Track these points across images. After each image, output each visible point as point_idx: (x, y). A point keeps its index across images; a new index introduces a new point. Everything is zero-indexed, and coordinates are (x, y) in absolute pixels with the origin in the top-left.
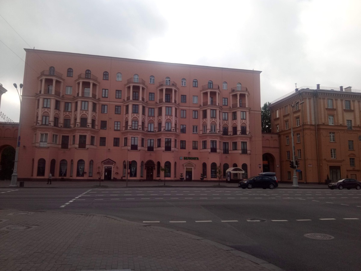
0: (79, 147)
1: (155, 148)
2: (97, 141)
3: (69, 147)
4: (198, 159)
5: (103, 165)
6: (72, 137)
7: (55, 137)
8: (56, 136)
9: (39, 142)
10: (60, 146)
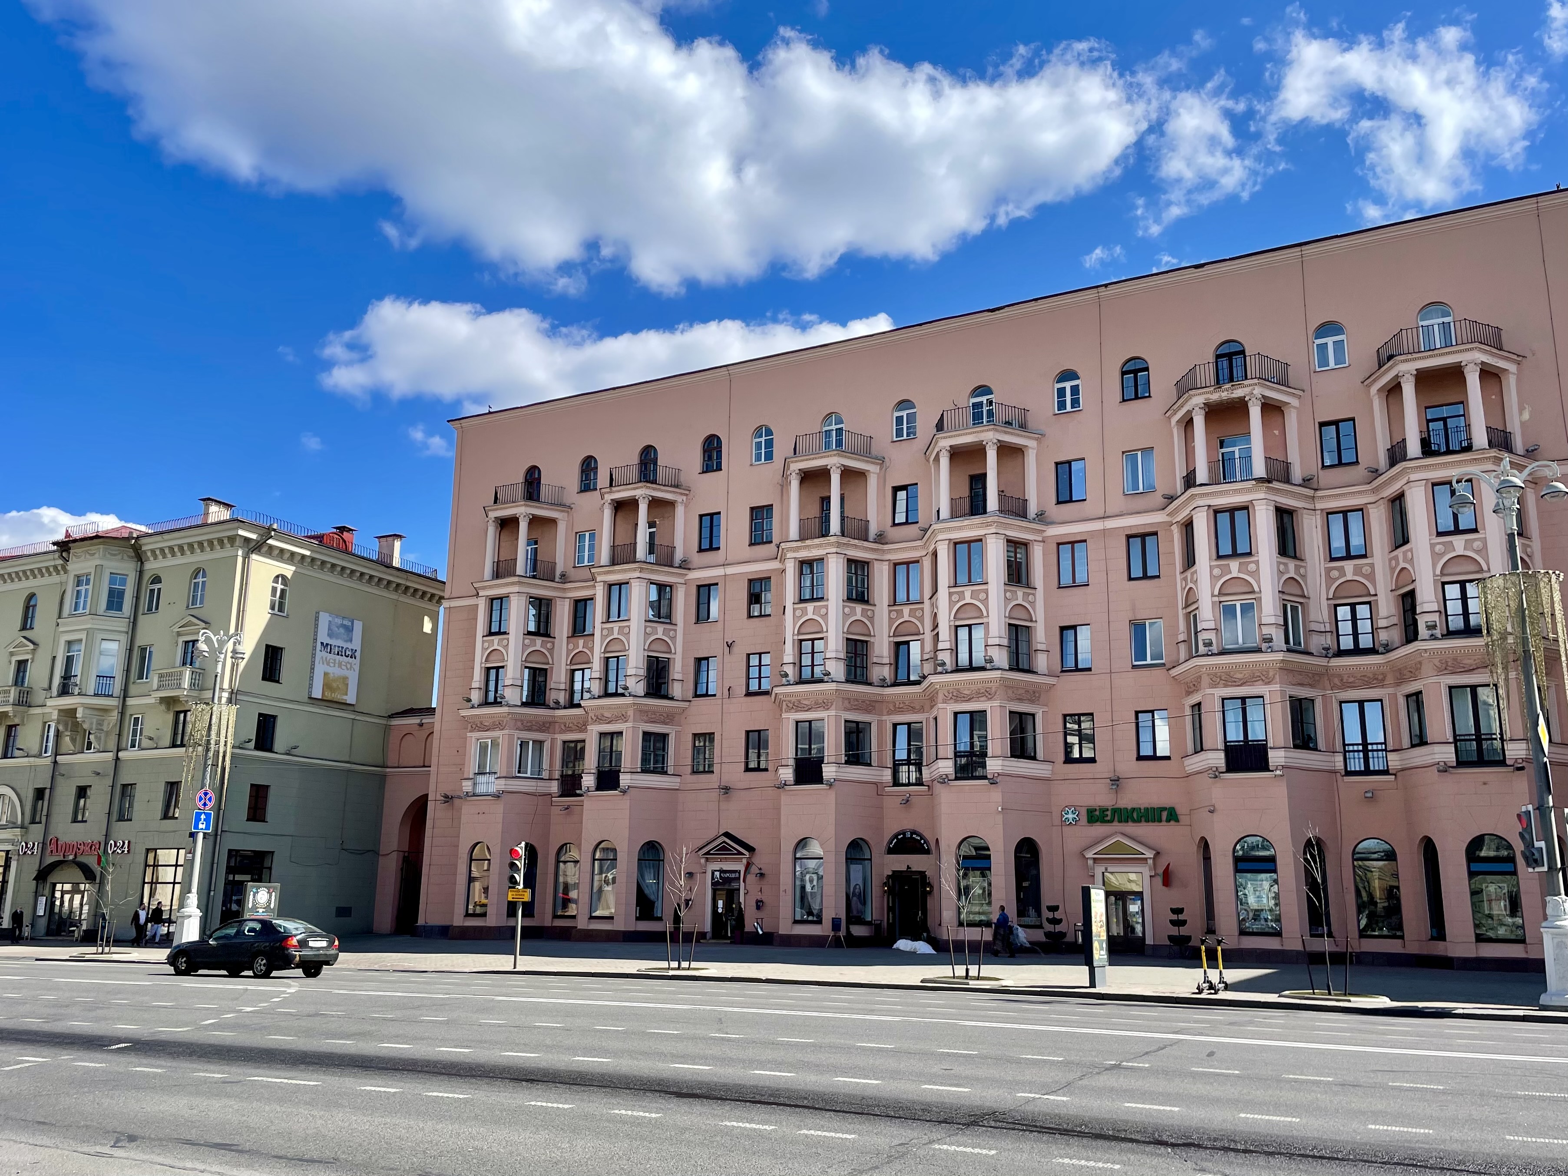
0: (600, 785)
2: (682, 754)
4: (1172, 816)
5: (704, 866)
7: (531, 747)
8: (540, 744)
9: (471, 776)
10: (555, 787)
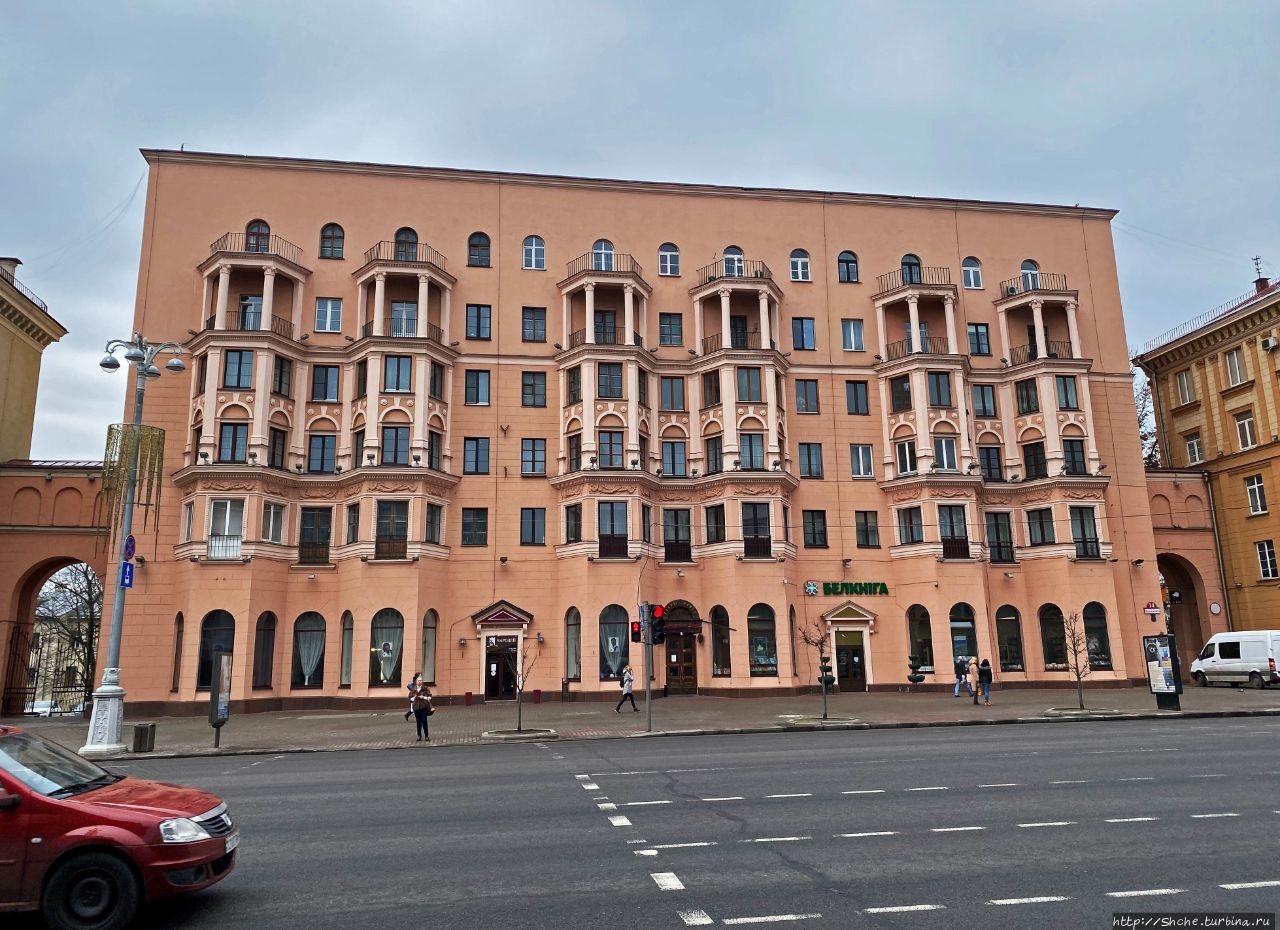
0: (379, 554)
1: (700, 546)
2: (451, 527)
3: (333, 554)
5: (479, 633)
6: (345, 511)
7: (273, 513)
8: (280, 508)
9: (205, 539)
10: (295, 554)
